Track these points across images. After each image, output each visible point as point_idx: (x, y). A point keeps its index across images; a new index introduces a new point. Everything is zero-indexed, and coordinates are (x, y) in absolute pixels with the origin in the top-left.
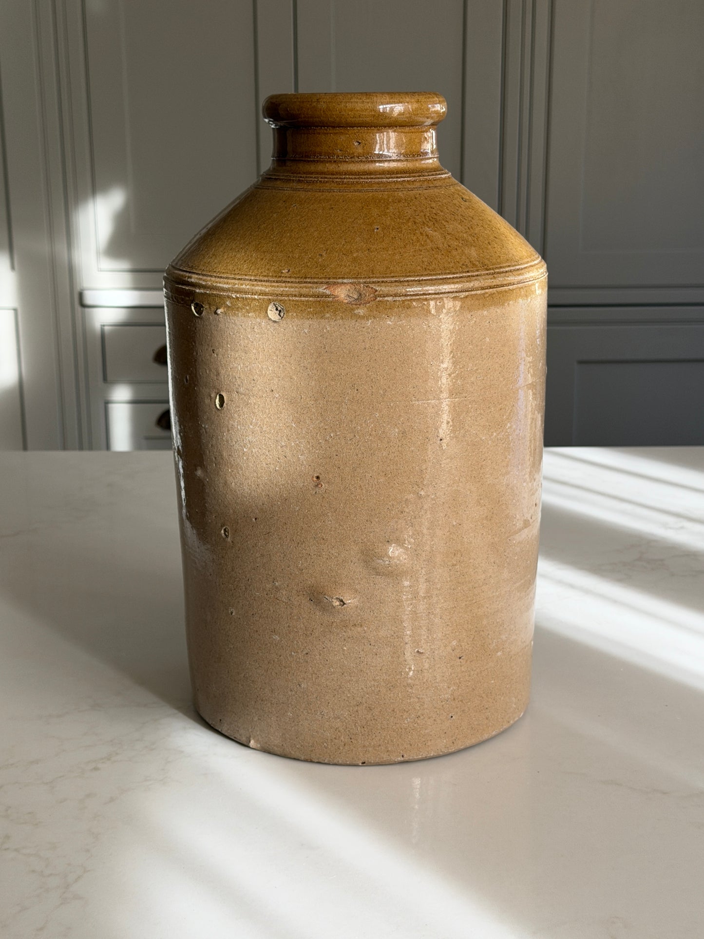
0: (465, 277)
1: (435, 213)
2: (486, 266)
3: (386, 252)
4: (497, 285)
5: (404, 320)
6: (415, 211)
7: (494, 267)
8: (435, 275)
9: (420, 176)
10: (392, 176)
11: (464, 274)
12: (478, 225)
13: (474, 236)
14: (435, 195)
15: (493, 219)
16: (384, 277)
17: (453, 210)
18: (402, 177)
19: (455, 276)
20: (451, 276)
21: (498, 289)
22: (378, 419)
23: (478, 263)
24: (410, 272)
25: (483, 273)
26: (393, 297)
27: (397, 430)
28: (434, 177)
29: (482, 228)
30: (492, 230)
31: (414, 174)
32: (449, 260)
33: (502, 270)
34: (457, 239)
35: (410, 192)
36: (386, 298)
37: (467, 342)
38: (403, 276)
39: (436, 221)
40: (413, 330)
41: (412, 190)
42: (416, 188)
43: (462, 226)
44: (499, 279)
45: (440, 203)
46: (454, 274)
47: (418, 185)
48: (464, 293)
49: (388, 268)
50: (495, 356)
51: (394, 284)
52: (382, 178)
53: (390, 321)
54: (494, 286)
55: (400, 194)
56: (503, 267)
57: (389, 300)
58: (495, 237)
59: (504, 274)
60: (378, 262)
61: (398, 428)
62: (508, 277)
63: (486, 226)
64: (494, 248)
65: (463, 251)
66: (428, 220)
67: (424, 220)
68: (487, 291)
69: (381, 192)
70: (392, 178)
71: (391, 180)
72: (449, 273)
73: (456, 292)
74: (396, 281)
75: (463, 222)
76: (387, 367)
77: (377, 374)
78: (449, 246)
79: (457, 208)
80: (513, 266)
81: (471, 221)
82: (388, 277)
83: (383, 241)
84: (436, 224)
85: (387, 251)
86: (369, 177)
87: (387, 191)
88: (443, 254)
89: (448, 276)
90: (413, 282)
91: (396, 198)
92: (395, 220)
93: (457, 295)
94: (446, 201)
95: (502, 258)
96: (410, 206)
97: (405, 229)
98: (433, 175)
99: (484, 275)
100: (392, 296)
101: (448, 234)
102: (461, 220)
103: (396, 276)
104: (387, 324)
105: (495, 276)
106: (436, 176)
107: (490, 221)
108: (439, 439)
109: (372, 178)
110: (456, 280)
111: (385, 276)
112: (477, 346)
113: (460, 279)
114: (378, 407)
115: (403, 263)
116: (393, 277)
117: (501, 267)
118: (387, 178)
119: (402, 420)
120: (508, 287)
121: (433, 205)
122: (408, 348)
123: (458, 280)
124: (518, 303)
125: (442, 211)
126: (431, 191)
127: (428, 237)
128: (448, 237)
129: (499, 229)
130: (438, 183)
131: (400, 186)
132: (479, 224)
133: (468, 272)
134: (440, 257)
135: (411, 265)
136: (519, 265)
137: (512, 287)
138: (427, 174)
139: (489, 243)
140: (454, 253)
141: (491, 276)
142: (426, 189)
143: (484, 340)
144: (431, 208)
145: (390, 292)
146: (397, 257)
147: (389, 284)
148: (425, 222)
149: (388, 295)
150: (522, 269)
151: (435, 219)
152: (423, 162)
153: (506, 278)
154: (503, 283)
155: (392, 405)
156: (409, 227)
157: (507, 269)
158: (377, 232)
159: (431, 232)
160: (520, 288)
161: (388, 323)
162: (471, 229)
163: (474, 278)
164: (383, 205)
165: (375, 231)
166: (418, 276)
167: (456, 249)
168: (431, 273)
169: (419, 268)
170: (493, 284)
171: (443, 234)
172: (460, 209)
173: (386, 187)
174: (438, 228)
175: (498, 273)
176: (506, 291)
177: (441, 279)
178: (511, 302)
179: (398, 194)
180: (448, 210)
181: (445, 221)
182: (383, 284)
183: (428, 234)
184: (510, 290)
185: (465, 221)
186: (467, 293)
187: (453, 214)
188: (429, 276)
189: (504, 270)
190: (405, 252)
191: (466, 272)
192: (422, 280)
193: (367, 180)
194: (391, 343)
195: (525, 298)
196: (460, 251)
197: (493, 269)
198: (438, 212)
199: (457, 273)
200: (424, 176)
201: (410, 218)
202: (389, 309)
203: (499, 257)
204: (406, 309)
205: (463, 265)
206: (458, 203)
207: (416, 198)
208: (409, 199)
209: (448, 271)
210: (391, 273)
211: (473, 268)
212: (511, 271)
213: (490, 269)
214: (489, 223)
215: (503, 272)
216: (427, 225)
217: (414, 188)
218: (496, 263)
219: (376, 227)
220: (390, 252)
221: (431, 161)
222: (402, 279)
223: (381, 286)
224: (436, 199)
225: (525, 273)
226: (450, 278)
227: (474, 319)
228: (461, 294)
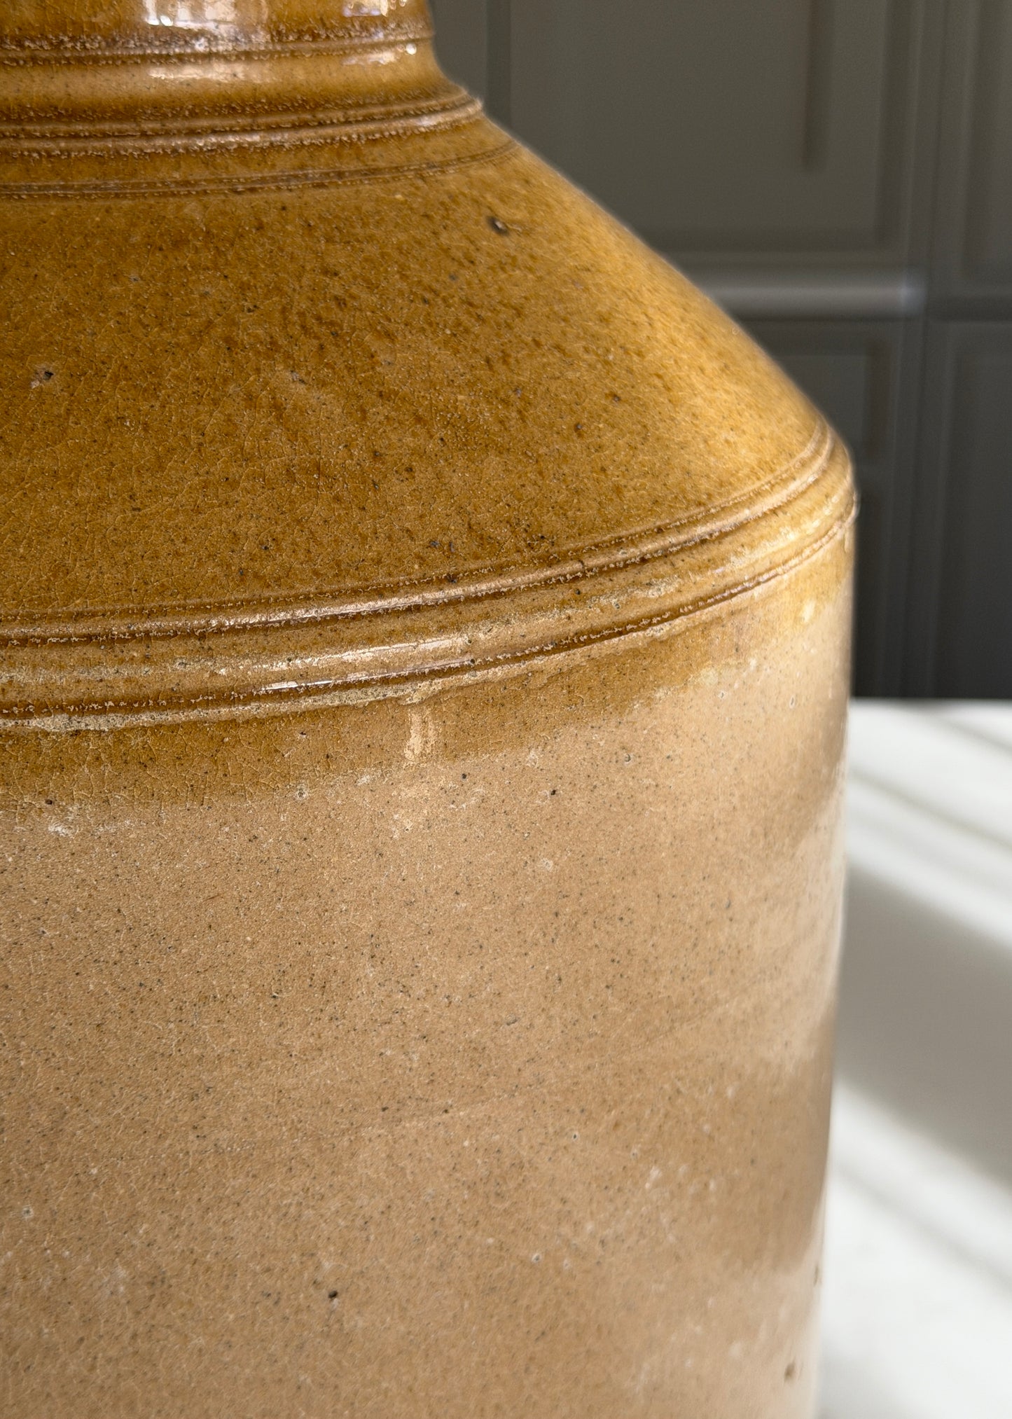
0: (436, 605)
1: (336, 298)
2: (545, 545)
3: (64, 493)
4: (593, 631)
5: (127, 816)
6: (244, 287)
7: (587, 541)
8: (285, 603)
9: (305, 125)
10: (171, 125)
11: (432, 596)
12: (538, 344)
13: (506, 402)
14: (358, 208)
15: (623, 303)
16: (31, 619)
17: (426, 279)
18: (214, 132)
19: (381, 604)
20: (365, 607)
21: (597, 649)
22: (32, 1231)
23: (506, 530)
24: (161, 591)
25: (523, 579)
26: (71, 714)
27: (122, 1272)
28: (371, 127)
29: (555, 357)
30: (607, 363)
31: (272, 120)
32: (366, 527)
33: (620, 555)
34: (419, 419)
35: (238, 199)
36: (35, 723)
37: (444, 889)
38: (126, 613)
39: (335, 335)
40: (174, 856)
41: (252, 190)
42: (275, 179)
43: (456, 352)
44: (603, 601)
45: (372, 250)
46: (380, 593)
47: (284, 164)
48: (424, 686)
49: (60, 569)
50: (585, 925)
51: (78, 652)
52: (122, 135)
53: (64, 822)
54: (578, 634)
55: (192, 208)
56: (633, 541)
57: (51, 729)
58: (615, 397)
59: (630, 575)
60: (17, 542)
61: (127, 1264)
62: (650, 585)
63: (579, 345)
64: (600, 448)
65: (439, 476)
66: (296, 330)
67: (276, 331)
68: (538, 662)
69: (107, 197)
70: (168, 134)
71: (160, 142)
72: (355, 594)
73: (385, 681)
74: (89, 639)
75: (467, 331)
76: (59, 1016)
77: (18, 1046)
78: (376, 455)
79: (453, 267)
80: (679, 529)
81: (509, 326)
82: (53, 618)
83: (64, 431)
84: (332, 353)
85: (71, 486)
86: (63, 128)
87: (134, 196)
88: (337, 499)
89: (351, 609)
90: (173, 644)
91: (164, 227)
92: (140, 332)
93: (390, 694)
94: (403, 237)
95: (629, 494)
96: (227, 263)
97: (177, 377)
98: (369, 119)
99: (531, 588)
100: (62, 709)
101: (381, 395)
102: (459, 324)
103: (94, 615)
104: (46, 833)
105: (585, 586)
106: (384, 126)
107: (604, 320)
108: (325, 1293)
109: (76, 136)
110: (384, 626)
111: (38, 612)
112: (496, 897)
113: (408, 621)
114: (32, 1179)
115: (138, 549)
116: (78, 617)
117: (619, 543)
118: (144, 135)
119: (147, 1233)
120: (649, 632)
121: (339, 256)
122: (154, 934)
123: (397, 624)
124: (697, 686)
125: (371, 287)
126: (343, 193)
127: (279, 417)
128: (380, 411)
129: (639, 354)
130: (380, 157)
131: (199, 173)
132: (542, 340)
133: (452, 579)
134: (320, 510)
135: (177, 554)
136: (709, 517)
137: (666, 627)
138: (338, 115)
139: (577, 428)
140: (396, 487)
141: (564, 593)
142: (321, 186)
143: (529, 870)
144: (326, 272)
145: (58, 696)
146: (113, 517)
147: (54, 655)
148: (282, 341)
149: (44, 708)
150: (723, 535)
151: (332, 323)
152: (354, 60)
153: (640, 594)
154: (620, 618)
155: (95, 1171)
156: (198, 366)
157: (648, 547)
158: (40, 391)
159: (301, 388)
160: (706, 627)
161: (51, 829)
162: (499, 367)
163: (479, 608)
164: (99, 261)
165: (35, 384)
166: (200, 609)
167: (410, 470)
168: (267, 593)
169: (211, 570)
170: (577, 626)
171: (359, 397)
172: (466, 274)
173: (134, 174)
174: (340, 365)
175: (603, 571)
176: (635, 653)
177: (313, 622)
178: (660, 694)
179: (180, 208)
180: (404, 277)
181: (379, 335)
182: (24, 654)
183: (281, 398)
184: (654, 641)
185: (477, 329)
186: (438, 684)
187: (428, 296)
188: (255, 612)
189: (633, 552)
190: (153, 492)
191: (440, 581)
192: (219, 631)
193: (50, 145)
194: (74, 917)
195: (732, 661)
196: (424, 476)
197: (578, 556)
198: (354, 290)
199: (394, 590)
200: (321, 124)
201: (210, 324)
202: (52, 769)
203: (618, 490)
204: (134, 767)
205: (432, 544)
206: (464, 243)
207: (260, 227)
208: (229, 233)
209: (350, 583)
210: (70, 597)
211: (477, 557)
212: (666, 554)
213: (563, 558)
214: (594, 327)
215: (626, 565)
216: (288, 356)
217: (263, 180)
218: (599, 521)
219: (42, 366)
220: (80, 494)
221: (387, 57)
222: (118, 627)
223: (13, 665)
224: (358, 230)
225: (736, 553)
226: (357, 617)
227: (480, 790)
228: (408, 688)
